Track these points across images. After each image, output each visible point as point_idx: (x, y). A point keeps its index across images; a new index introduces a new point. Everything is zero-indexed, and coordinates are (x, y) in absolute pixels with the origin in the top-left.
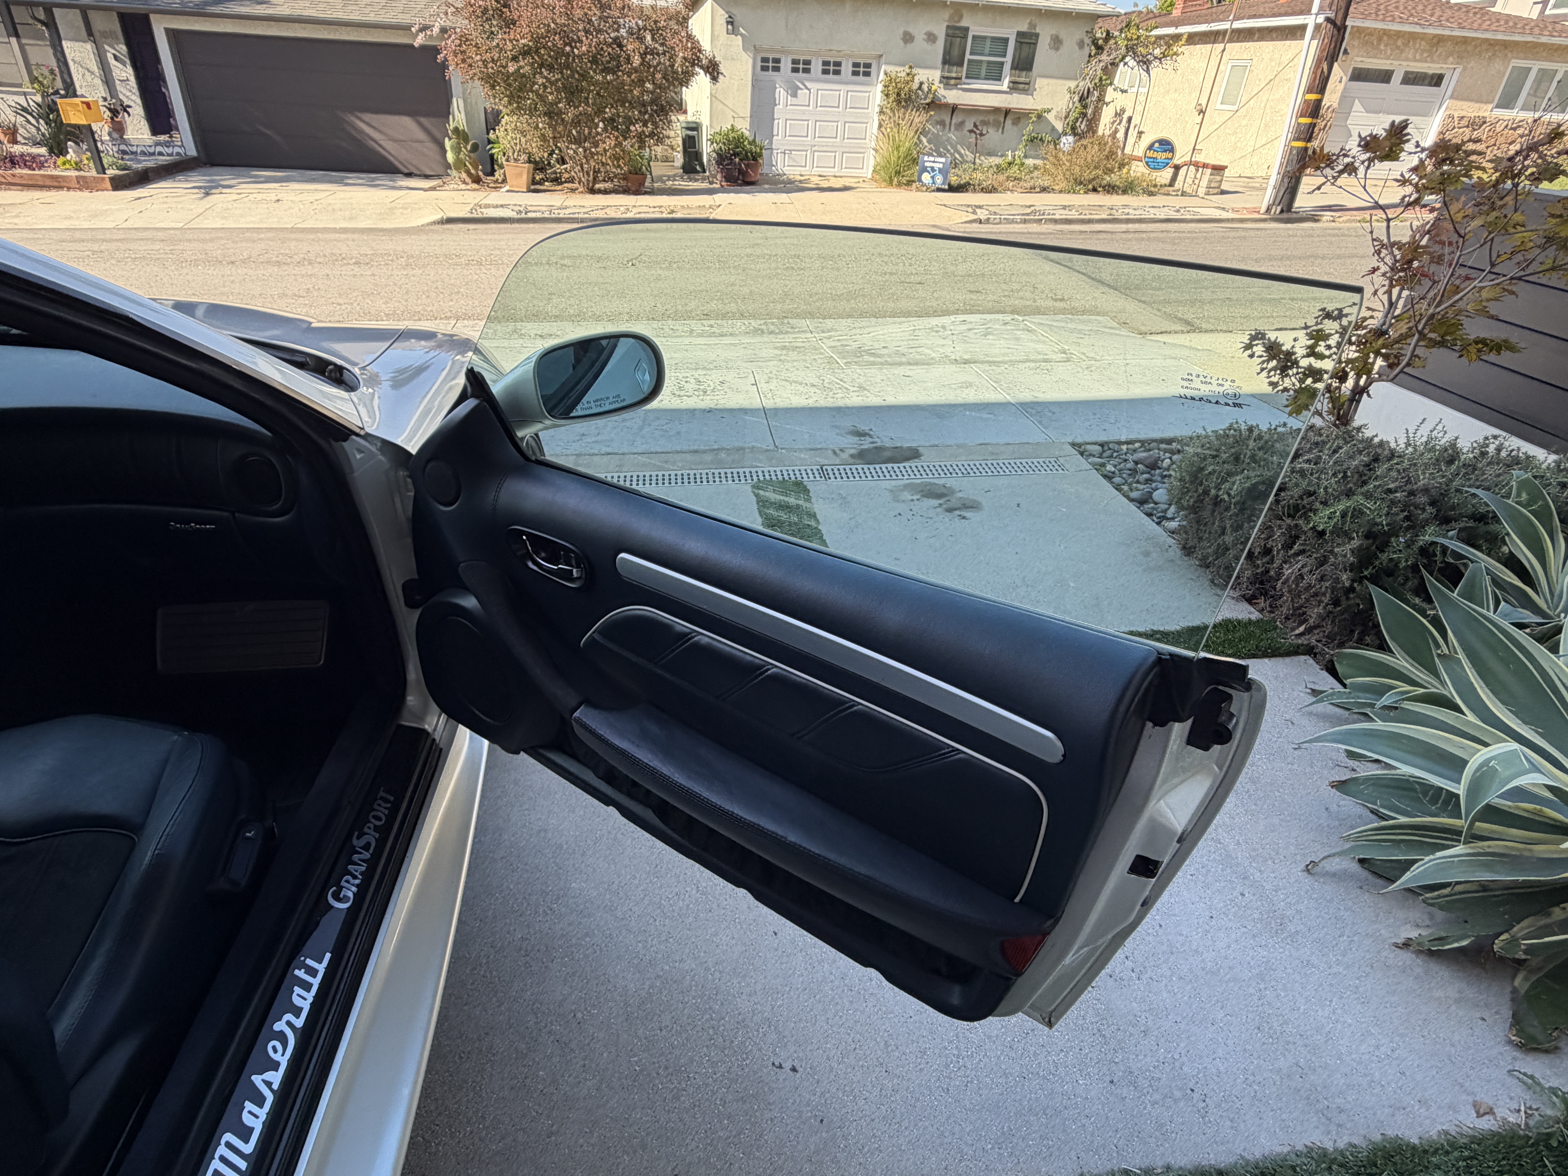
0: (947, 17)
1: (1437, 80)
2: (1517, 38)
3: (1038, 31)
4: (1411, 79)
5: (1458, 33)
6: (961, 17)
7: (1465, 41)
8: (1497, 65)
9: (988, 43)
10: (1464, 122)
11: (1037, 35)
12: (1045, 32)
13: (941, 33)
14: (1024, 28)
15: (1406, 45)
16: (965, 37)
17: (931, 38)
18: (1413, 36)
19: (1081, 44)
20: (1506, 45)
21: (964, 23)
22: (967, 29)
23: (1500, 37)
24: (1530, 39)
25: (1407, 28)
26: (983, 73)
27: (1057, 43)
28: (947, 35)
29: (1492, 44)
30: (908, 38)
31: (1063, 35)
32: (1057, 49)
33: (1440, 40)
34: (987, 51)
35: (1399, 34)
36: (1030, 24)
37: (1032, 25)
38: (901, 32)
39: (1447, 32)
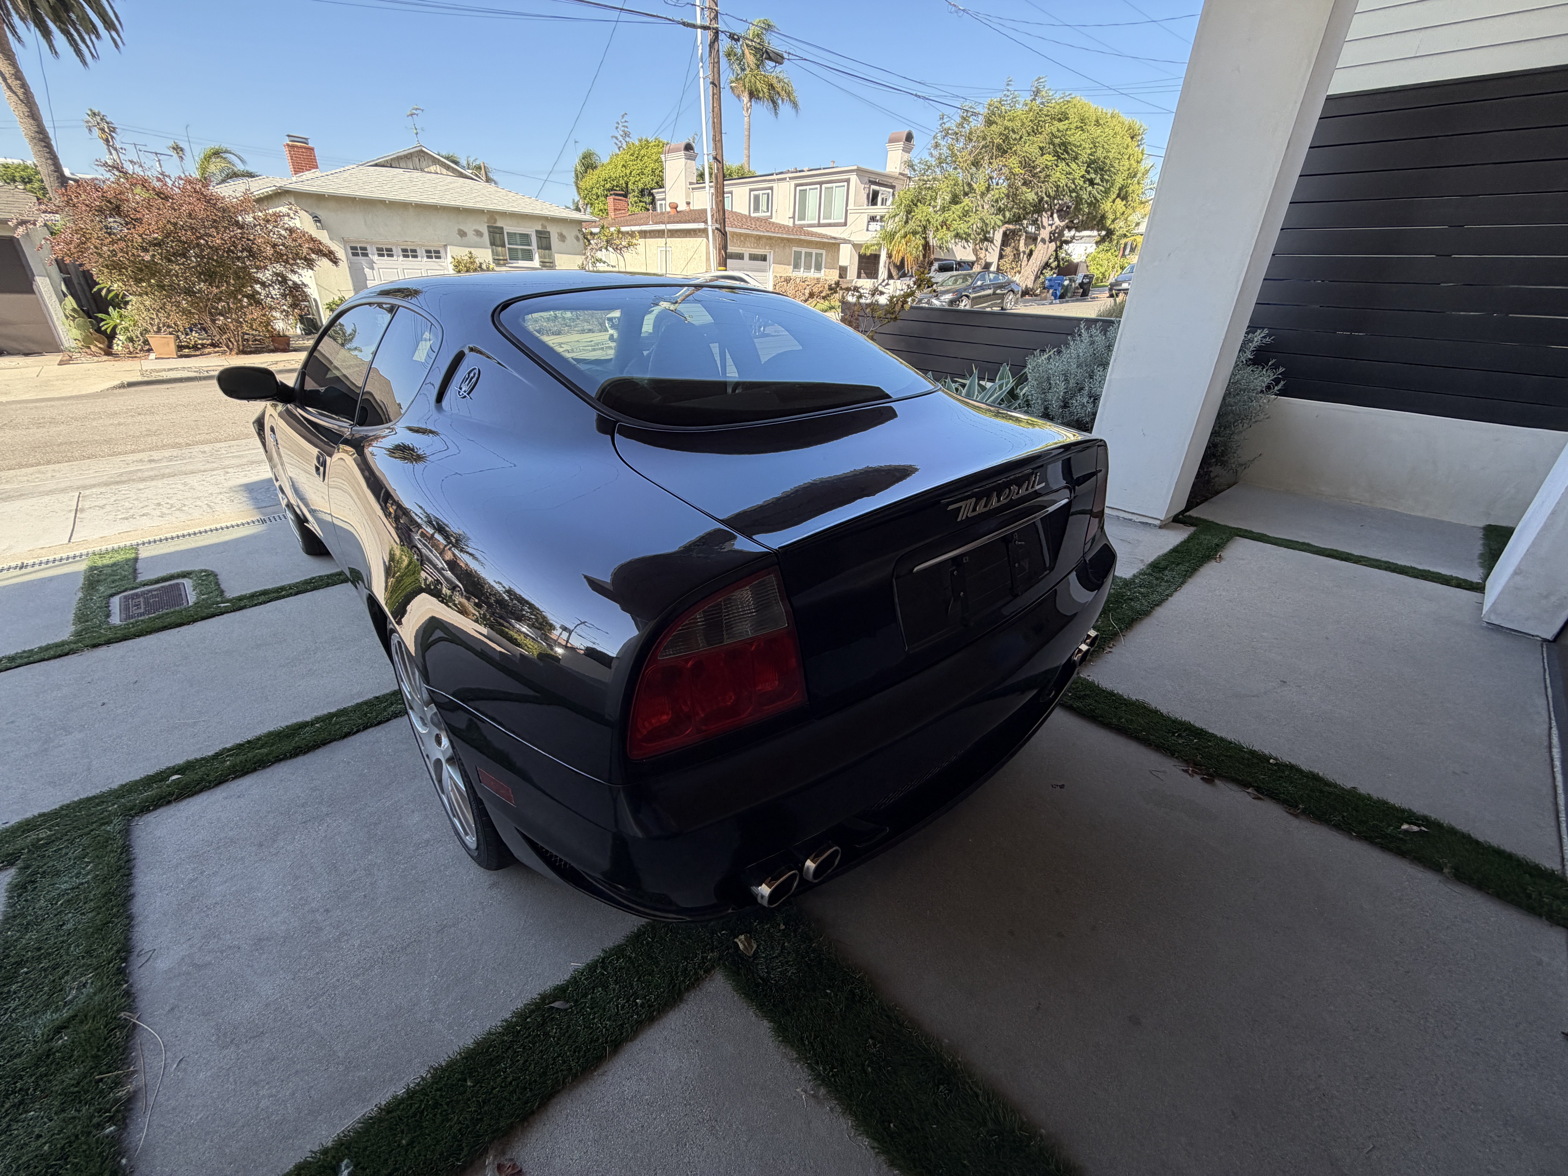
0: (486, 220)
1: (764, 258)
2: (792, 237)
3: (548, 230)
4: (753, 257)
5: (766, 234)
6: (495, 221)
7: (770, 238)
8: (787, 250)
9: (518, 237)
10: (783, 279)
11: (549, 233)
12: (554, 231)
13: (484, 230)
14: (540, 228)
15: (745, 239)
16: (502, 233)
17: (479, 234)
18: (747, 236)
19: (577, 238)
20: (789, 240)
21: (499, 224)
22: (502, 228)
23: (785, 236)
24: (797, 237)
25: (743, 231)
26: (520, 256)
27: (562, 238)
28: (489, 232)
29: (782, 239)
30: (462, 234)
31: (564, 233)
32: (564, 241)
33: (759, 238)
34: (519, 242)
35: (741, 235)
36: (542, 225)
37: (543, 226)
38: (456, 229)
39: (762, 234)
